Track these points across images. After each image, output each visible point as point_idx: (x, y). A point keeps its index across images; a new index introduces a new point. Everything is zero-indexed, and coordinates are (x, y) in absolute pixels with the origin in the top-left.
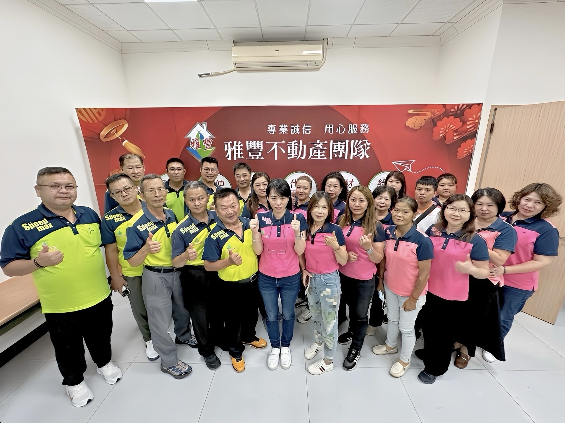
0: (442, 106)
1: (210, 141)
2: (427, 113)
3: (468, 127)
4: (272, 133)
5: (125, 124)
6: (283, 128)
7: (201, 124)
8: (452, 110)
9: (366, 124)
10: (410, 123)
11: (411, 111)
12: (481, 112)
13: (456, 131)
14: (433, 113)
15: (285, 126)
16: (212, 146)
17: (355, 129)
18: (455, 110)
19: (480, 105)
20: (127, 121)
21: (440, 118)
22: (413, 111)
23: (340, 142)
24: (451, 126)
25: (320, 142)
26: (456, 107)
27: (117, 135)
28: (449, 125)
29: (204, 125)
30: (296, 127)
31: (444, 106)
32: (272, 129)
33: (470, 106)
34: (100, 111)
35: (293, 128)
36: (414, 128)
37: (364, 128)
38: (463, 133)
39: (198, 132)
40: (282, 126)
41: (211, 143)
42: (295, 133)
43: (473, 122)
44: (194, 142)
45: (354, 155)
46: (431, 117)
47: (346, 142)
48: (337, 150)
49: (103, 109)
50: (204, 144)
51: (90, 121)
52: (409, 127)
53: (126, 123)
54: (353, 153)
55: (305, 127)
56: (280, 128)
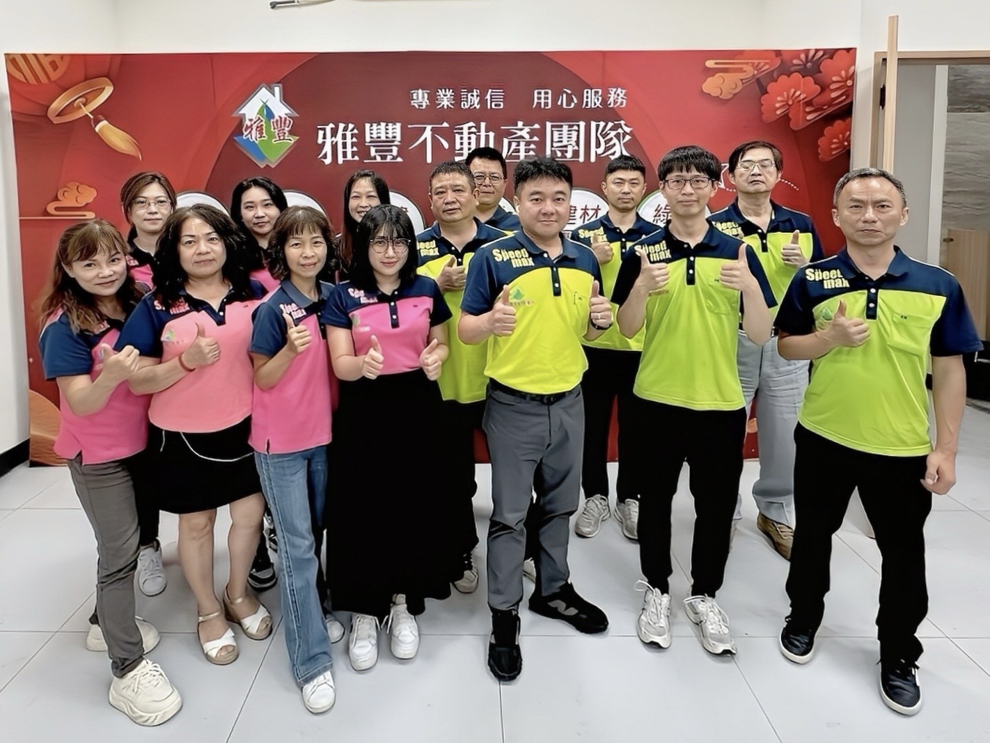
0: (774, 55)
1: (288, 122)
2: (745, 67)
3: (834, 95)
4: (422, 106)
5: (107, 88)
6: (444, 95)
7: (270, 88)
8: (795, 62)
9: (619, 90)
10: (711, 86)
11: (710, 64)
12: (855, 65)
13: (809, 103)
14: (756, 67)
15: (449, 93)
16: (291, 133)
17: (598, 99)
18: (802, 61)
19: (851, 52)
20: (111, 80)
21: (772, 77)
22: (716, 63)
23: (567, 126)
24: (798, 93)
25: (523, 125)
26: (803, 56)
27: (86, 111)
28: (793, 90)
29: (277, 90)
30: (472, 95)
31: (778, 53)
32: (420, 98)
33: (831, 53)
34: (55, 61)
35: (465, 96)
36: (721, 97)
37: (616, 96)
38: (826, 107)
39: (262, 104)
40: (441, 93)
41: (288, 127)
42: (471, 106)
43: (843, 86)
44: (252, 125)
45: (598, 153)
46: (754, 75)
47: (578, 126)
48: (561, 141)
49: (62, 56)
50: (274, 129)
51: (32, 80)
52: (709, 94)
53: (109, 85)
54: (597, 148)
55: (491, 96)
56: (438, 97)
